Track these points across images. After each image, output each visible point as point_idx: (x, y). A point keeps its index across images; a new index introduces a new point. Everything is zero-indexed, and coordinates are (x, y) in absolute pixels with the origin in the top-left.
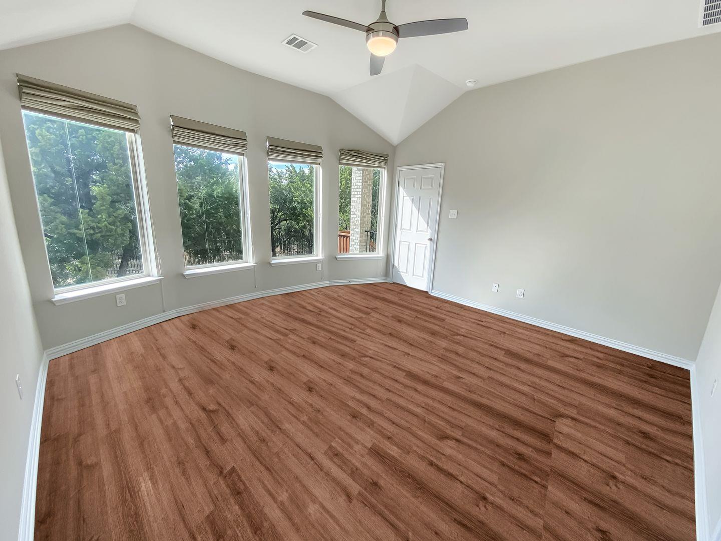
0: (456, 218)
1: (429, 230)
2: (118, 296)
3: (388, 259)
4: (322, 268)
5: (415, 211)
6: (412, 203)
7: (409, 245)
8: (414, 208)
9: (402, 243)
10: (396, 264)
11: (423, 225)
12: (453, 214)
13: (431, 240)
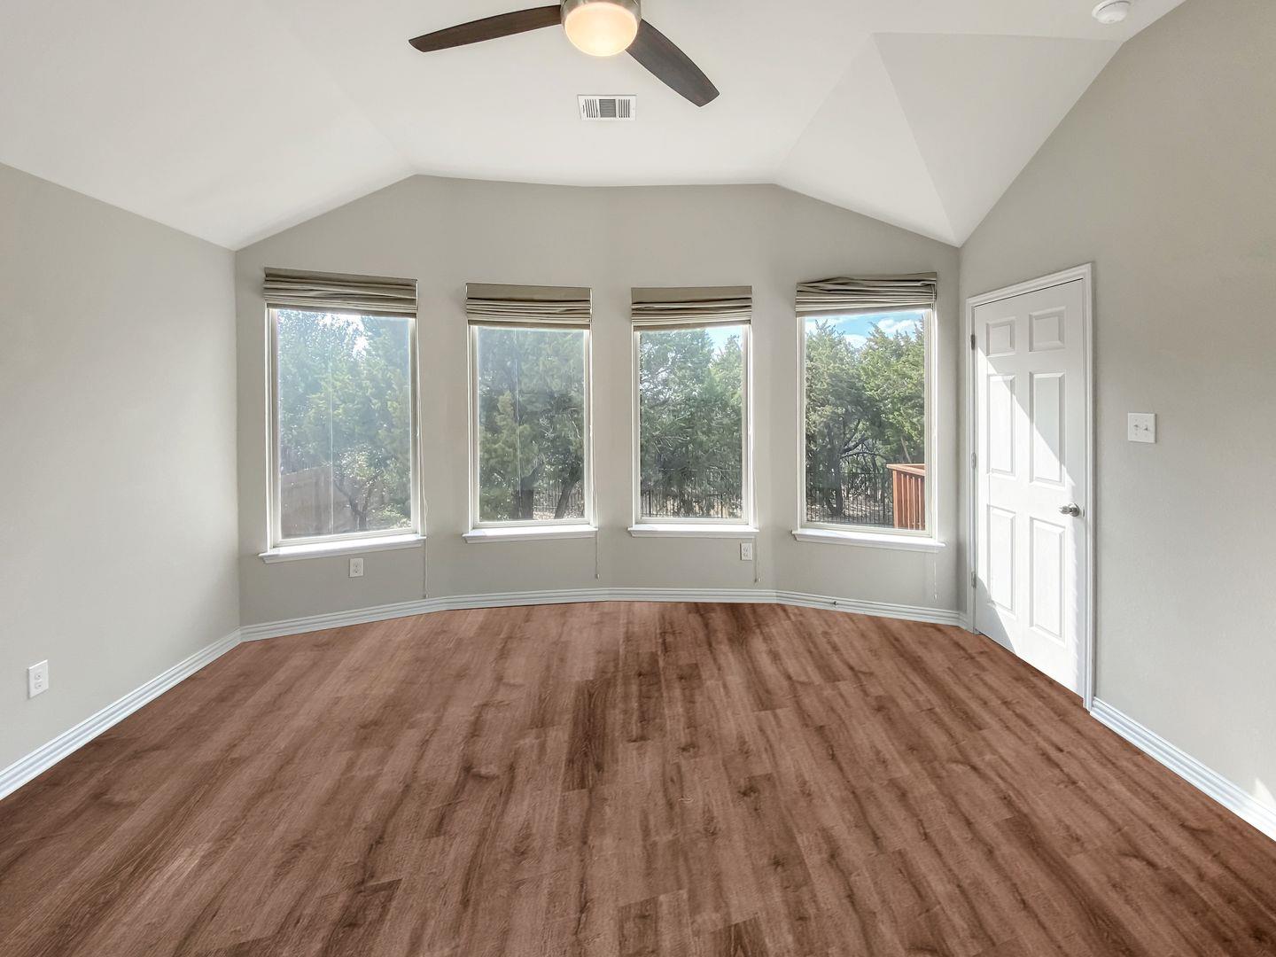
0: (1152, 440)
1: (1067, 479)
2: (352, 561)
3: (960, 555)
4: (755, 555)
5: (1021, 416)
6: (1012, 391)
7: (1012, 521)
8: (1017, 407)
9: (993, 511)
10: (982, 575)
11: (1047, 461)
12: (1140, 427)
13: (1075, 512)
